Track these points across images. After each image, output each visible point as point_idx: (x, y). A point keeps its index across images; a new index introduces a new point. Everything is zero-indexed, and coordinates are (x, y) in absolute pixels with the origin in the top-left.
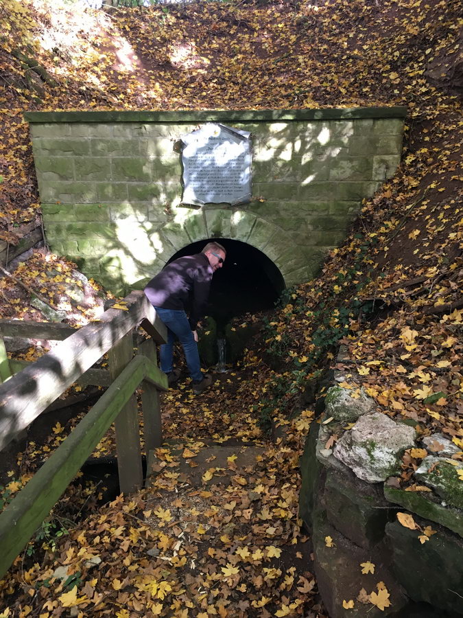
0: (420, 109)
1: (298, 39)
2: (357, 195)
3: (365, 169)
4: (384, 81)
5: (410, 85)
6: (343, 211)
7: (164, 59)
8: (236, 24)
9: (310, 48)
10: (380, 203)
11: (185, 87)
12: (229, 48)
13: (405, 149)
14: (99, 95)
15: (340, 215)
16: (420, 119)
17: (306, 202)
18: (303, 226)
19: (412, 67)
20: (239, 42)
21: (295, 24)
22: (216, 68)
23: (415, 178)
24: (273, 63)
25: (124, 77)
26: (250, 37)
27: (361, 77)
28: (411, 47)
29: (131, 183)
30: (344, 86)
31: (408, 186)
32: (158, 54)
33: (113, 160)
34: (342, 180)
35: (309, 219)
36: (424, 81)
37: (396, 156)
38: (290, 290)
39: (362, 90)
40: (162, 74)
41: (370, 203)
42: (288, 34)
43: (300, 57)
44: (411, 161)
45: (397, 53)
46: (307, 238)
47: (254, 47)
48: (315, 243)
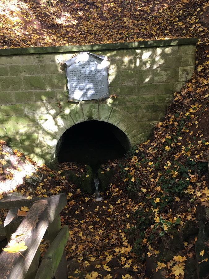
0: (201, 40)
1: (122, 10)
2: (170, 91)
3: (174, 76)
4: (176, 27)
5: (192, 27)
6: (163, 100)
7: (51, 23)
8: (89, 5)
9: (129, 14)
10: (186, 95)
11: (63, 37)
12: (86, 17)
13: (197, 62)
14: (15, 42)
15: (161, 103)
16: (202, 45)
17: (141, 96)
18: (140, 110)
19: (190, 18)
20: (91, 13)
21: (120, 3)
22: (79, 27)
23: (205, 79)
24: (110, 23)
25: (29, 33)
26: (96, 10)
27: (163, 25)
28: (188, 8)
29: (36, 91)
30: (154, 30)
31: (202, 84)
32: (48, 21)
33: (24, 77)
34: (161, 83)
35: (143, 106)
36: (200, 25)
37: (192, 67)
38: (134, 148)
39: (164, 32)
40: (51, 31)
41: (179, 95)
42: (117, 8)
43: (125, 19)
44: (201, 69)
45: (181, 12)
46: (143, 117)
47: (99, 16)
48: (148, 119)
